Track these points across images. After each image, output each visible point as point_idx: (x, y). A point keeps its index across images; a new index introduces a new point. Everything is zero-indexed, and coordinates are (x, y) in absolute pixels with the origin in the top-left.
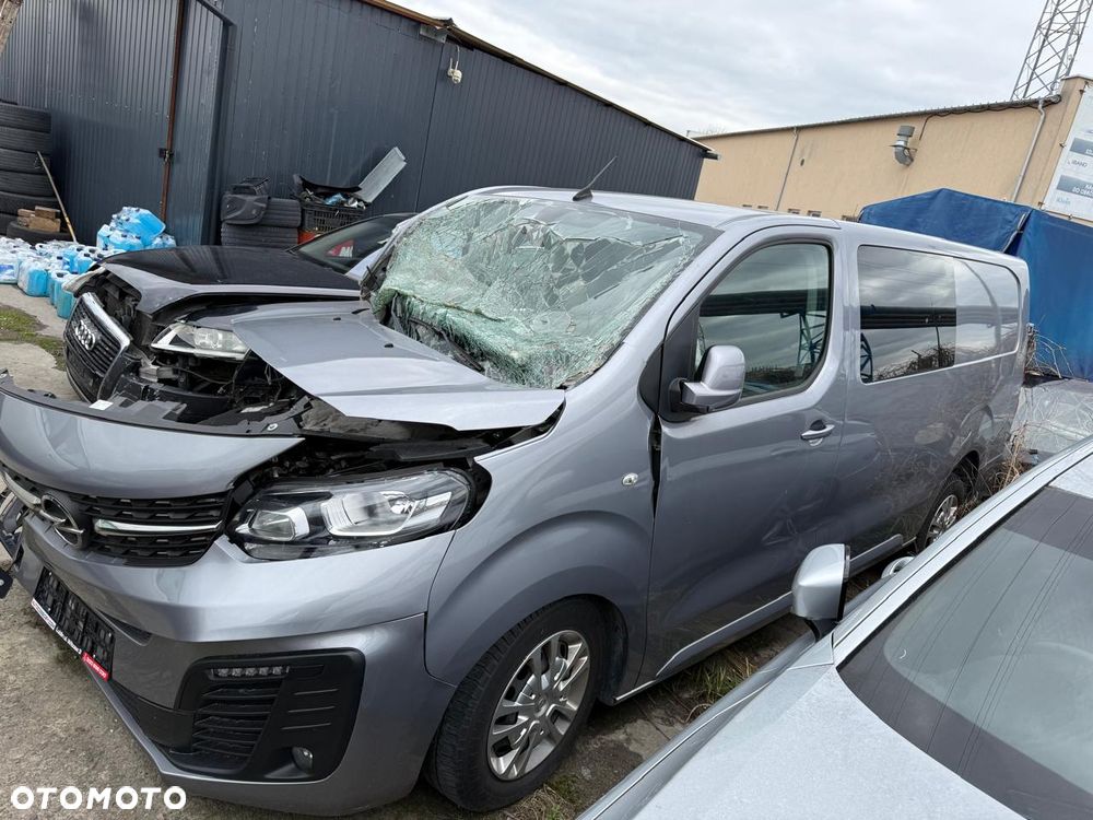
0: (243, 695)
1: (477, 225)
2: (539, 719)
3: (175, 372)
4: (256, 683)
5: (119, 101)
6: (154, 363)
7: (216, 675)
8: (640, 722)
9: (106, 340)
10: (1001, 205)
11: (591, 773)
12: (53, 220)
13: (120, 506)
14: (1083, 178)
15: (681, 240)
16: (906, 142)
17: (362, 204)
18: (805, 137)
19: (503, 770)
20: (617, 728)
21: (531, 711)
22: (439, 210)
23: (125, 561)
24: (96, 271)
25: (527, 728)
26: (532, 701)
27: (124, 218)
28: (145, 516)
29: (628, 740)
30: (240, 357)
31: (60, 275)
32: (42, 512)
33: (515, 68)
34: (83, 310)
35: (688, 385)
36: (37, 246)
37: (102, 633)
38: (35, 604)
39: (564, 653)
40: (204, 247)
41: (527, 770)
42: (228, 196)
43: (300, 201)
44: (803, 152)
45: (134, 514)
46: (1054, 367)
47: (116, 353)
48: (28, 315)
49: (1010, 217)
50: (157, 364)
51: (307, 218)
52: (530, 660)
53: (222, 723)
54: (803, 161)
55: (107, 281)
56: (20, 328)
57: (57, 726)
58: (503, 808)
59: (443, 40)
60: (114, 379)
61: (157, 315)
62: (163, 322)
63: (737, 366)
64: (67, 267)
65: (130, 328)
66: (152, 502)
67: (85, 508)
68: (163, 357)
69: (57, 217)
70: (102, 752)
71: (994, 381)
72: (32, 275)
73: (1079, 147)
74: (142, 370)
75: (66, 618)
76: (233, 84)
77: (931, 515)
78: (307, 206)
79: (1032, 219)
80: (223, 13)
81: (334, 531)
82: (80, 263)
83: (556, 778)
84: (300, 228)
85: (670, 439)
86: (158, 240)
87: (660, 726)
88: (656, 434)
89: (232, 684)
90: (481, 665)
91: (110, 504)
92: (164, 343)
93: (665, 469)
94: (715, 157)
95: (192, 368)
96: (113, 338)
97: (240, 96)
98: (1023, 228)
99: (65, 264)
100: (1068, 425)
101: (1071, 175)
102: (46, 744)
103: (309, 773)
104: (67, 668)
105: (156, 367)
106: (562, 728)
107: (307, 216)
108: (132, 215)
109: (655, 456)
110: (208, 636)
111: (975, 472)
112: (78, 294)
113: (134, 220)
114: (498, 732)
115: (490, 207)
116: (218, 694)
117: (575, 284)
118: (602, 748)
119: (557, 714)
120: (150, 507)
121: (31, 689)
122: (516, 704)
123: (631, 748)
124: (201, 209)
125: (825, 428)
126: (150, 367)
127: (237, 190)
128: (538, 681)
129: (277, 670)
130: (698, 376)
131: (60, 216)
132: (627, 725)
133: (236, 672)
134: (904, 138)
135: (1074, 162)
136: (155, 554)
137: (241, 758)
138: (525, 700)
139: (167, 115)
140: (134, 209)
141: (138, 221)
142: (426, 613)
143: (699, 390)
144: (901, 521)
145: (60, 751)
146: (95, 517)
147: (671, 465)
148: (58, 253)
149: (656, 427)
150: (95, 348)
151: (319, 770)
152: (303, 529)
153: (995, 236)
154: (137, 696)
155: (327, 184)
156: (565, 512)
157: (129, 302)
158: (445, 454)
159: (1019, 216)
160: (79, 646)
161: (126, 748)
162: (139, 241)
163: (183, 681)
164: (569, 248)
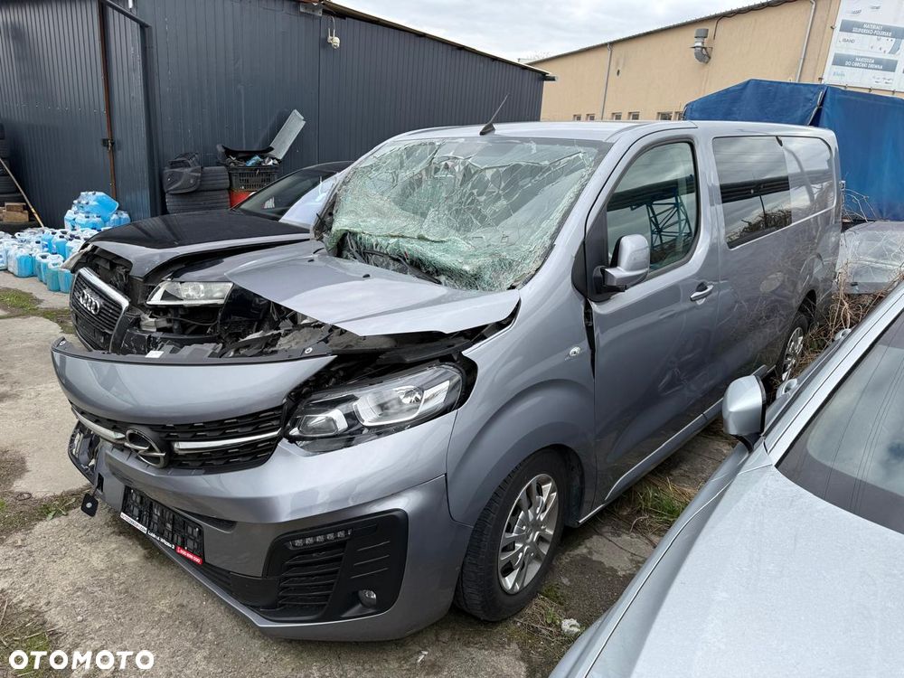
0: (316, 557)
1: (402, 167)
2: (529, 544)
3: (169, 321)
4: (328, 547)
5: (60, 105)
6: (151, 317)
7: (294, 546)
8: (595, 537)
9: (108, 304)
10: (802, 87)
11: (570, 581)
12: (21, 212)
13: (192, 429)
14: (853, 53)
15: (581, 155)
16: (703, 43)
17: (276, 162)
18: (617, 50)
19: (510, 586)
20: (580, 545)
21: (523, 538)
22: (366, 160)
23: (203, 471)
24: (86, 249)
25: (523, 552)
26: (523, 531)
27: (84, 202)
28: (217, 433)
29: (590, 553)
30: (222, 302)
31: (44, 257)
32: (127, 444)
33: (380, 27)
34: (82, 283)
35: (607, 270)
36: (16, 235)
37: (190, 530)
38: (124, 516)
39: (540, 492)
40: (155, 218)
41: (525, 585)
42: (167, 170)
43: (226, 166)
44: (617, 64)
45: (208, 434)
46: (860, 213)
47: (120, 313)
48: (24, 293)
49: (810, 96)
50: (153, 317)
51: (234, 181)
52: (519, 500)
53: (302, 582)
54: (619, 72)
55: (96, 256)
56: (23, 306)
57: (162, 605)
58: (514, 615)
59: (319, 14)
60: (121, 333)
61: (147, 278)
62: (151, 282)
63: (642, 249)
64: (46, 249)
65: (125, 291)
66: (221, 422)
67: (163, 435)
68: (156, 311)
69: (24, 209)
70: (203, 620)
71: (814, 232)
72: (19, 260)
73: (847, 27)
74: (142, 323)
75: (154, 523)
76: (156, 77)
77: (785, 346)
78: (233, 169)
79: (828, 96)
80: (137, 17)
81: (366, 424)
82: (57, 244)
83: (544, 588)
84: (230, 189)
85: (599, 315)
86: (115, 216)
87: (610, 538)
88: (588, 314)
89: (306, 551)
90: (487, 509)
91: (186, 428)
92: (156, 300)
93: (598, 336)
94: (553, 79)
95: (182, 316)
96: (114, 302)
97: (164, 86)
98: (822, 104)
99: (44, 247)
100: (879, 258)
101: (844, 52)
102: (159, 620)
103: (376, 608)
104: (155, 562)
105: (153, 320)
106: (545, 549)
107: (234, 178)
108: (90, 198)
109: (590, 330)
110: (285, 517)
111: (814, 307)
112: (73, 271)
113: (93, 203)
114: (504, 557)
115: (410, 151)
116: (295, 560)
117: (499, 204)
118: (571, 561)
119: (541, 539)
120: (219, 426)
121: (133, 581)
122: (514, 535)
123: (594, 558)
124: (147, 185)
125: (706, 288)
126: (148, 320)
127: (174, 165)
128: (526, 514)
129: (341, 534)
130: (615, 263)
131: (26, 208)
132: (586, 541)
133: (309, 541)
134: (701, 40)
135: (845, 40)
136: (228, 462)
137: (319, 606)
138: (520, 531)
139: (103, 109)
140: (90, 193)
141: (95, 203)
142: (446, 474)
143: (618, 273)
144: (761, 356)
145: (171, 623)
146: (175, 441)
147: (602, 332)
148: (35, 238)
149: (588, 307)
150: (101, 312)
151: (381, 606)
152: (342, 424)
153: (799, 113)
154: (229, 572)
155: (244, 149)
156: (532, 384)
157: (121, 271)
158: (439, 353)
159: (818, 93)
160: (171, 542)
161: (219, 614)
162: (100, 219)
163: (268, 554)
164: (489, 174)
